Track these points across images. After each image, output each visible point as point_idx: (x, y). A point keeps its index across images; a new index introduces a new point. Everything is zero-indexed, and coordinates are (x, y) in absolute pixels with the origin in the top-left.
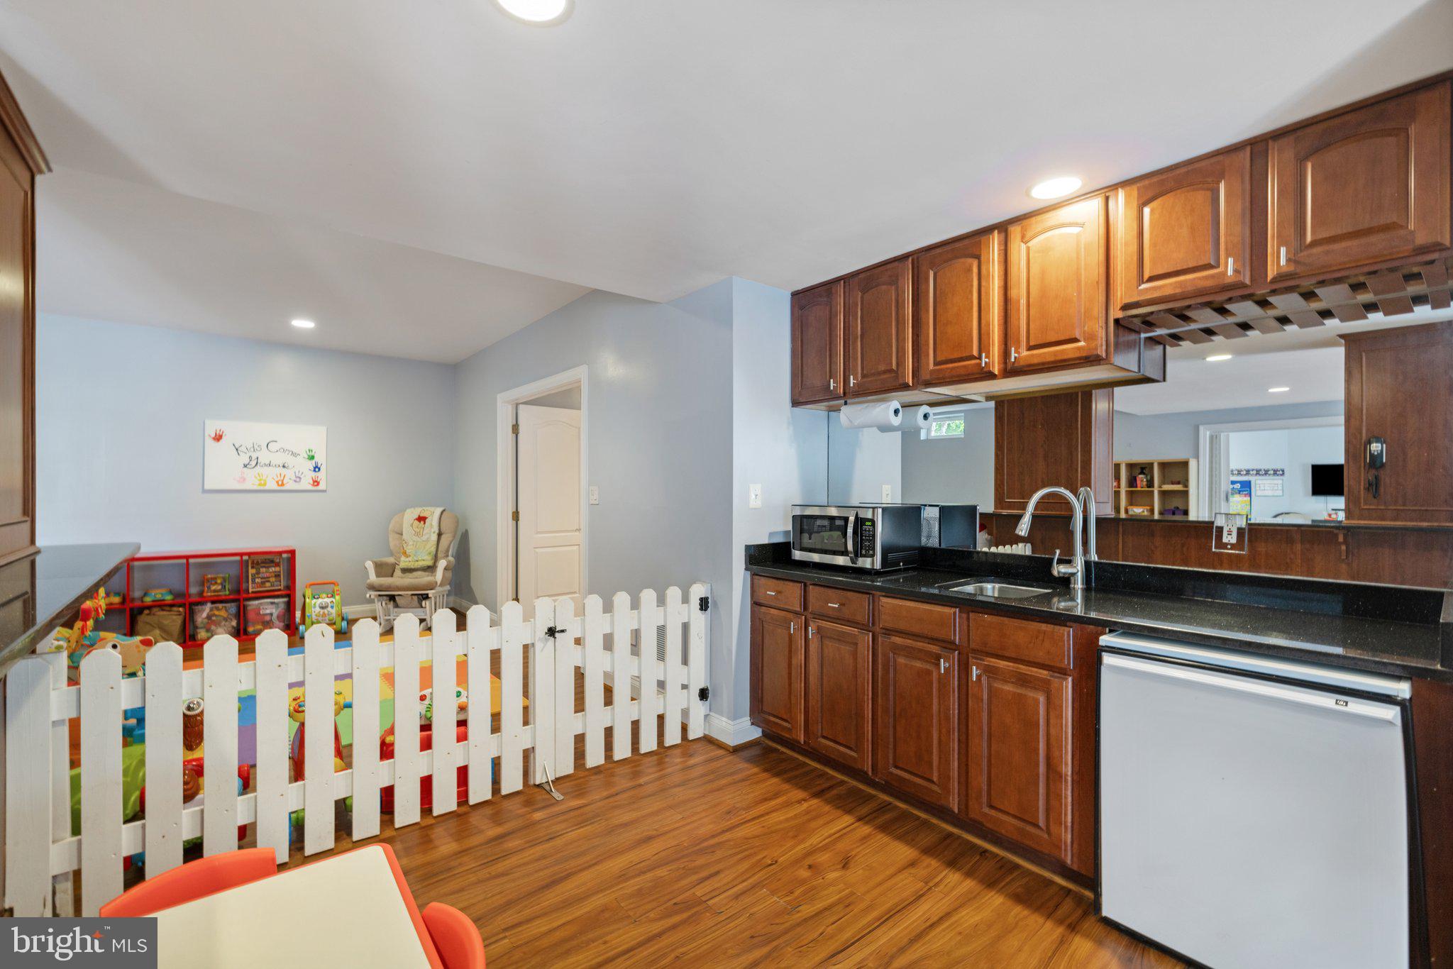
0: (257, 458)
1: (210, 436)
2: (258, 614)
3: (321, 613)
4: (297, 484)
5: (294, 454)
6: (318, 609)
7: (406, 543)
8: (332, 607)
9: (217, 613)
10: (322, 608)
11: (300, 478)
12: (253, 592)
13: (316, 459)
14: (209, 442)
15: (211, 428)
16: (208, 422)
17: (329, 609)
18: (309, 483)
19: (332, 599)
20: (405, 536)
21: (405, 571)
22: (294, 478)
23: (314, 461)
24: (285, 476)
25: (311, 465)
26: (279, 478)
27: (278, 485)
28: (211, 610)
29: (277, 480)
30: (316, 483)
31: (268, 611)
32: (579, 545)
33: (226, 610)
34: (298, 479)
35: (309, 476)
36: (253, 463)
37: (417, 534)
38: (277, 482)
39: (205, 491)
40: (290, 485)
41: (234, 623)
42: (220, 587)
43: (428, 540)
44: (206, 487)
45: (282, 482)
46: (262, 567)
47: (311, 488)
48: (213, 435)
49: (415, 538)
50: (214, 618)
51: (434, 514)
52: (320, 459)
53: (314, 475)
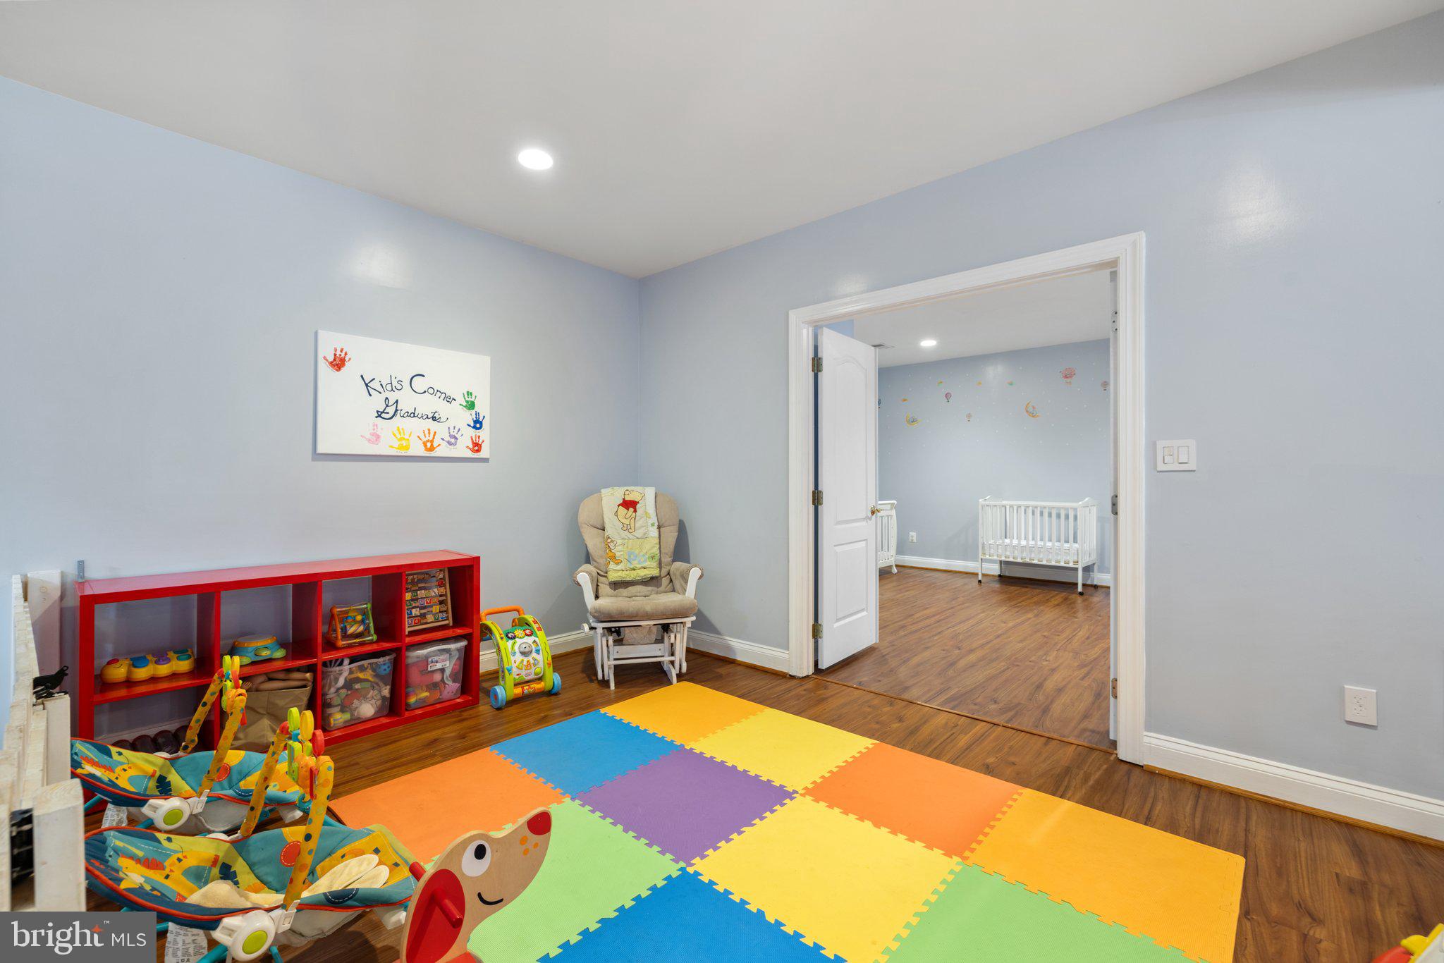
0: (397, 402)
1: (325, 358)
2: (425, 672)
3: (525, 663)
4: (452, 447)
5: (449, 400)
6: (519, 657)
7: (612, 541)
8: (538, 652)
9: (361, 676)
10: (523, 654)
11: (456, 439)
12: (412, 633)
13: (476, 409)
14: (325, 370)
15: (329, 345)
16: (322, 334)
17: (534, 655)
18: (468, 447)
19: (533, 638)
20: (609, 532)
21: (616, 585)
22: (447, 438)
23: (473, 412)
24: (435, 433)
25: (469, 417)
26: (427, 439)
27: (427, 450)
28: (351, 672)
29: (424, 439)
30: (477, 447)
31: (439, 666)
32: (866, 540)
33: (374, 670)
34: (453, 440)
35: (468, 435)
36: (391, 410)
37: (627, 528)
38: (425, 444)
39: (317, 456)
40: (443, 450)
41: (386, 692)
42: (361, 628)
43: (644, 537)
44: (321, 450)
45: (432, 445)
46: (421, 589)
47: (470, 454)
48: (331, 358)
49: (625, 534)
50: (357, 686)
51: (646, 497)
52: (483, 408)
53: (473, 432)
